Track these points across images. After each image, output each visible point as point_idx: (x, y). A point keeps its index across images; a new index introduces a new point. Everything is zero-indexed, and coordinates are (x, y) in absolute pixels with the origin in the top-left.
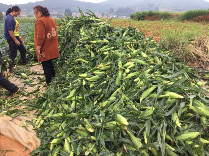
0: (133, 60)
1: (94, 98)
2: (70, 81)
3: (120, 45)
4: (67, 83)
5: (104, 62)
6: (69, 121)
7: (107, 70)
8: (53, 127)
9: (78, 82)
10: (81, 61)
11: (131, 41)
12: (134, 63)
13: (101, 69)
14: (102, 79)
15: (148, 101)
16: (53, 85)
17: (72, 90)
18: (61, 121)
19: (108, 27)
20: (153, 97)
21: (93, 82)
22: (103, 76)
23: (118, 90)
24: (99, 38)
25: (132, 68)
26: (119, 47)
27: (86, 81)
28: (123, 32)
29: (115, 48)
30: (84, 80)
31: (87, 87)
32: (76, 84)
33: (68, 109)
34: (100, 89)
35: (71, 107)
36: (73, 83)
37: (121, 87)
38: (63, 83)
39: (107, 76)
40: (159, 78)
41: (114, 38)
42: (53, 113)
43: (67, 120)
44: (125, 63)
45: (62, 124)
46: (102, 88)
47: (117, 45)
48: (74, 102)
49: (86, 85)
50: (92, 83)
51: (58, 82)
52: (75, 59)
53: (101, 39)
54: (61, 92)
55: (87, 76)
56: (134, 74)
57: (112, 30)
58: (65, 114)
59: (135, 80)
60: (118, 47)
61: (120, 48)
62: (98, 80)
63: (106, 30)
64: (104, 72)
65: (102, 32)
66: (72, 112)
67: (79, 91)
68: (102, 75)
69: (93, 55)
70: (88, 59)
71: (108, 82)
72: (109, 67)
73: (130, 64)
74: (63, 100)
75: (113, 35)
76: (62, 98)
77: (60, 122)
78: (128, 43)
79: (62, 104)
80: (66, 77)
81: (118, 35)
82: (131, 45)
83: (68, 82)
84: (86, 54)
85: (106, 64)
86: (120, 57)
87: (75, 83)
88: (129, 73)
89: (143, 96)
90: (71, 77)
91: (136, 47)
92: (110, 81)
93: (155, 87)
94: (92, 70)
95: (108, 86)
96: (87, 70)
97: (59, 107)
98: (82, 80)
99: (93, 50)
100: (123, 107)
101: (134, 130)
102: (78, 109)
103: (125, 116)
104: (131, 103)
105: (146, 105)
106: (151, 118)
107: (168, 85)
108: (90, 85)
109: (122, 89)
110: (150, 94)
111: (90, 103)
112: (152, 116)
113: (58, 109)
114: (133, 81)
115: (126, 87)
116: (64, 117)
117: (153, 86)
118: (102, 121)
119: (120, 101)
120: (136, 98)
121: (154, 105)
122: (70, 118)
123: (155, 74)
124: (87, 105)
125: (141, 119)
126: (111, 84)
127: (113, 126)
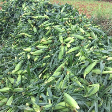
0: (72, 35)
1: (38, 71)
2: (15, 55)
3: (60, 21)
4: (12, 56)
5: (46, 37)
7: (49, 44)
10: (25, 35)
11: (69, 17)
12: (74, 39)
13: (44, 43)
14: (45, 53)
15: (92, 76)
17: (17, 63)
18: (8, 96)
19: (47, 4)
20: (96, 73)
21: (37, 56)
22: (46, 51)
23: (62, 65)
24: (40, 13)
25: (72, 43)
26: (59, 22)
27: (31, 55)
28: (61, 9)
29: (55, 23)
30: (28, 54)
31: (32, 60)
32: (21, 57)
33: (14, 83)
34: (44, 62)
35: (17, 81)
36: (18, 56)
37: (65, 63)
38: (8, 56)
39: (50, 50)
40: (99, 53)
41: (53, 14)
43: (14, 95)
44: (65, 38)
45: (9, 99)
47: (57, 20)
48: (20, 76)
49: (30, 58)
52: (18, 33)
53: (42, 14)
54: (7, 65)
55: (31, 51)
56: (75, 49)
57: (51, 6)
58: (12, 89)
59: (77, 55)
60: (57, 22)
61: (60, 24)
62: (42, 54)
63: (46, 6)
64: (46, 46)
65: (42, 8)
66: (18, 86)
67: (24, 65)
68: (46, 49)
69: (35, 30)
70: (31, 33)
71: (52, 56)
72: (51, 41)
73: (71, 39)
74: (9, 74)
75: (52, 11)
76: (8, 72)
78: (67, 19)
79: (8, 78)
80: (11, 50)
81: (57, 11)
82: (69, 21)
83: (14, 55)
84: (29, 29)
85: (49, 39)
86: (61, 33)
88: (70, 48)
89: (87, 72)
90: (16, 51)
91: (74, 22)
93: (97, 63)
94: (35, 44)
95: (52, 61)
96: (31, 44)
97: (5, 81)
98: (26, 54)
99: (35, 25)
100: (69, 84)
101: (82, 109)
102: (25, 84)
103: (73, 95)
104: (76, 79)
105: (90, 81)
106: (97, 96)
107: (108, 61)
108: (34, 59)
109: (65, 65)
110: (92, 69)
111: (36, 76)
112: (99, 94)
113: (4, 83)
114: (75, 56)
115: (69, 62)
116: (11, 93)
117: (94, 62)
118: (50, 102)
119: (65, 77)
120: (80, 74)
121: (98, 81)
122: (17, 93)
123: (94, 49)
124: (32, 79)
125: (88, 97)
126: (54, 59)
127: (62, 107)
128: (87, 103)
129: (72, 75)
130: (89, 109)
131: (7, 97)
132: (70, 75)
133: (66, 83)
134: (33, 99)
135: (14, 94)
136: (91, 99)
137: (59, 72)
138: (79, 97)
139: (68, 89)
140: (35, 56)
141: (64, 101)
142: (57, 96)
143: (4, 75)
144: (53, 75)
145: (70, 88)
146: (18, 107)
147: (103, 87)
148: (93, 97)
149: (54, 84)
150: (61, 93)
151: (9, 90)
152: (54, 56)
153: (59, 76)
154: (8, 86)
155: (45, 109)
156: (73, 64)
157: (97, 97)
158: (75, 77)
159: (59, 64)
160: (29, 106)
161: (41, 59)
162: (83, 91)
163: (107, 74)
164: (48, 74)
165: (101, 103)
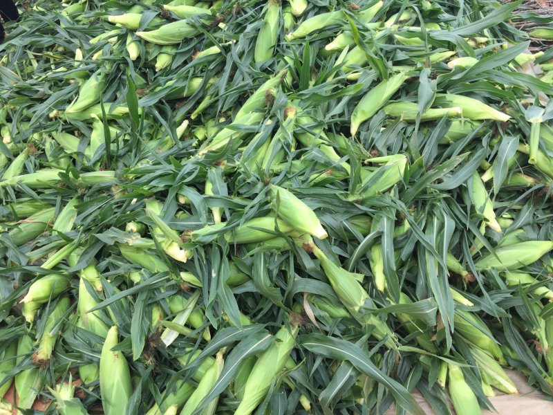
1: (174, 109)
2: (76, 41)
4: (65, 48)
6: (87, 203)
7: (217, 0)
8: (27, 226)
9: (106, 48)
14: (200, 36)
15: (382, 129)
16: (14, 53)
17: (86, 77)
18: (59, 199)
20: (400, 117)
21: (169, 50)
22: (204, 26)
23: (270, 85)
27: (140, 41)
30: (129, 39)
31: (145, 66)
32: (100, 52)
33: (80, 154)
34: (195, 76)
35: (89, 144)
36: (86, 47)
37: (280, 75)
38: (48, 49)
39: (222, 25)
40: (417, 39)
42: (25, 170)
43: (81, 198)
45: (60, 210)
46: (202, 71)
48: (99, 127)
49: (139, 58)
50: (164, 50)
51: (27, 41)
54: (47, 85)
55: (141, 24)
56: (323, 20)
58: (71, 175)
59: (329, 47)
62: (187, 41)
64: (206, 6)
66: (95, 164)
67: (115, 85)
68: (203, 21)
71: (227, 49)
74: (56, 118)
76: (51, 110)
77: (52, 202)
79: (54, 133)
80: (58, 22)
83: (69, 42)
87: (94, 49)
88: (305, 16)
89: (363, 112)
90: (80, 26)
92: (233, 47)
93: (407, 77)
95: (228, 68)
97: (44, 145)
98: (122, 38)
100: (291, 156)
101: (337, 243)
102: (121, 157)
103: (304, 192)
104: (321, 138)
105: (374, 148)
106: (396, 198)
107: (451, 70)
108: (155, 60)
109: (282, 83)
110: (387, 103)
111: (163, 129)
112: (401, 191)
113: (40, 152)
114: (321, 49)
115: (297, 74)
116: (68, 187)
117: (398, 72)
118: (217, 217)
119: (279, 130)
120: (337, 119)
121: (405, 146)
122: (91, 191)
123: (401, 22)
124: (151, 139)
125: (362, 202)
126: (238, 60)
127: (261, 234)
128: (356, 221)
129: (306, 121)
130: (359, 244)
131: (54, 205)
132: (297, 121)
133: (282, 152)
134: (154, 209)
135: (80, 192)
136: (372, 207)
137: (257, 110)
138: (326, 199)
139: (287, 172)
140: (161, 46)
141: (271, 214)
142: (244, 196)
143: (33, 120)
144: (231, 122)
145: (294, 170)
146: (99, 236)
147: (420, 166)
148: (378, 200)
149: (236, 157)
150: (260, 185)
151: (58, 178)
152: (239, 48)
153: (256, 127)
154: (54, 164)
155: (197, 239)
156: (312, 83)
157: (392, 201)
158: (317, 131)
159: (257, 83)
160: (139, 232)
161: (185, 63)
162: (346, 181)
163: (440, 118)
164: (211, 123)
165: (406, 221)
